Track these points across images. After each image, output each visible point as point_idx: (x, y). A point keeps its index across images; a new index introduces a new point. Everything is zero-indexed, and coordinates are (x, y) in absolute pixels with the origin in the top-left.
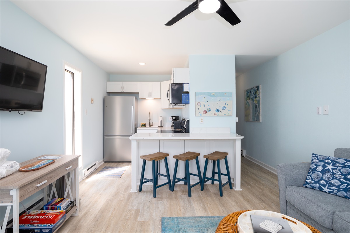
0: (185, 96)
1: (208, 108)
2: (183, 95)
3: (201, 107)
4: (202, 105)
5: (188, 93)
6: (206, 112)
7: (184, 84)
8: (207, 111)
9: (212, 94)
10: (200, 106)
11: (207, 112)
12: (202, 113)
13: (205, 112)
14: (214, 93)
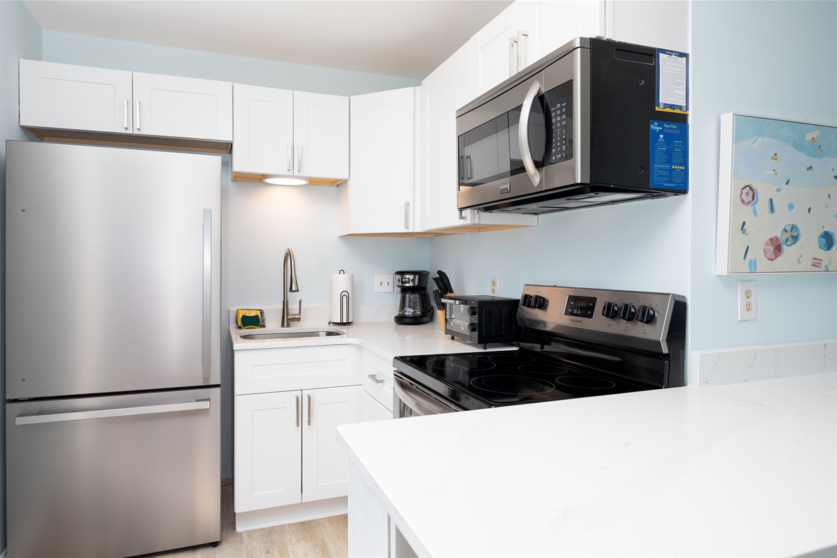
0: (669, 138)
1: (788, 221)
2: (655, 127)
3: (755, 213)
4: (763, 203)
5: (680, 119)
6: (777, 248)
7: (664, 51)
8: (782, 238)
9: (809, 137)
10: (749, 209)
11: (784, 247)
12: (758, 253)
13: (771, 248)
14: (815, 134)
